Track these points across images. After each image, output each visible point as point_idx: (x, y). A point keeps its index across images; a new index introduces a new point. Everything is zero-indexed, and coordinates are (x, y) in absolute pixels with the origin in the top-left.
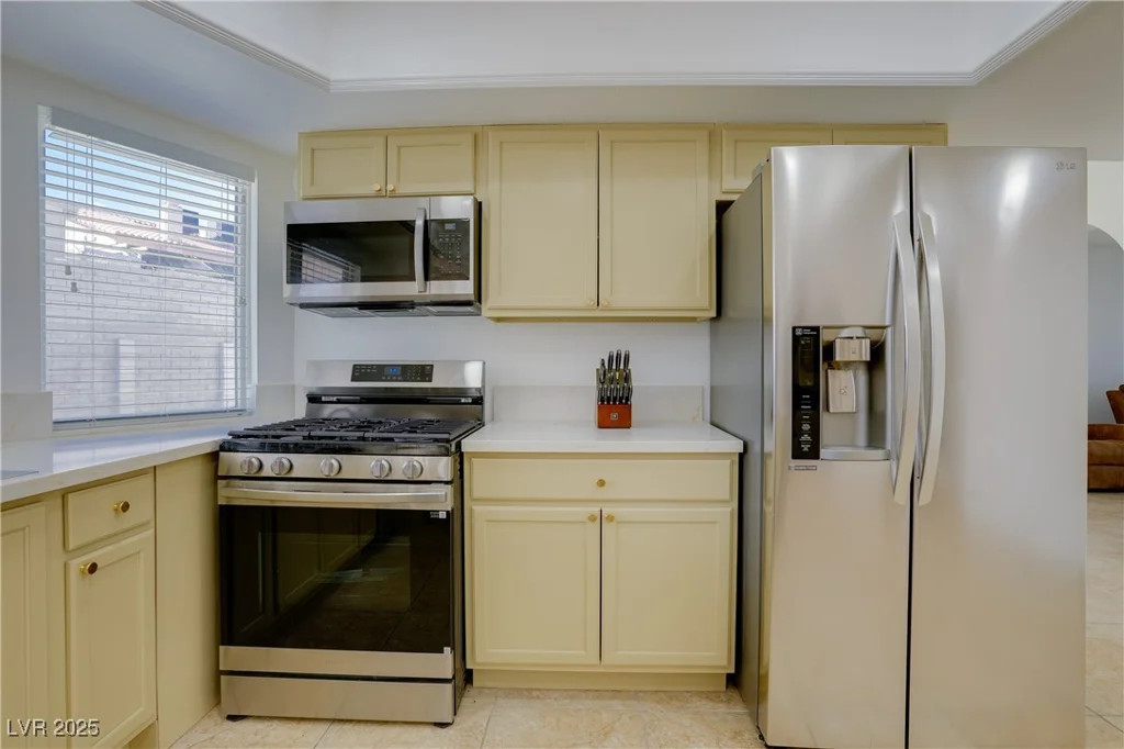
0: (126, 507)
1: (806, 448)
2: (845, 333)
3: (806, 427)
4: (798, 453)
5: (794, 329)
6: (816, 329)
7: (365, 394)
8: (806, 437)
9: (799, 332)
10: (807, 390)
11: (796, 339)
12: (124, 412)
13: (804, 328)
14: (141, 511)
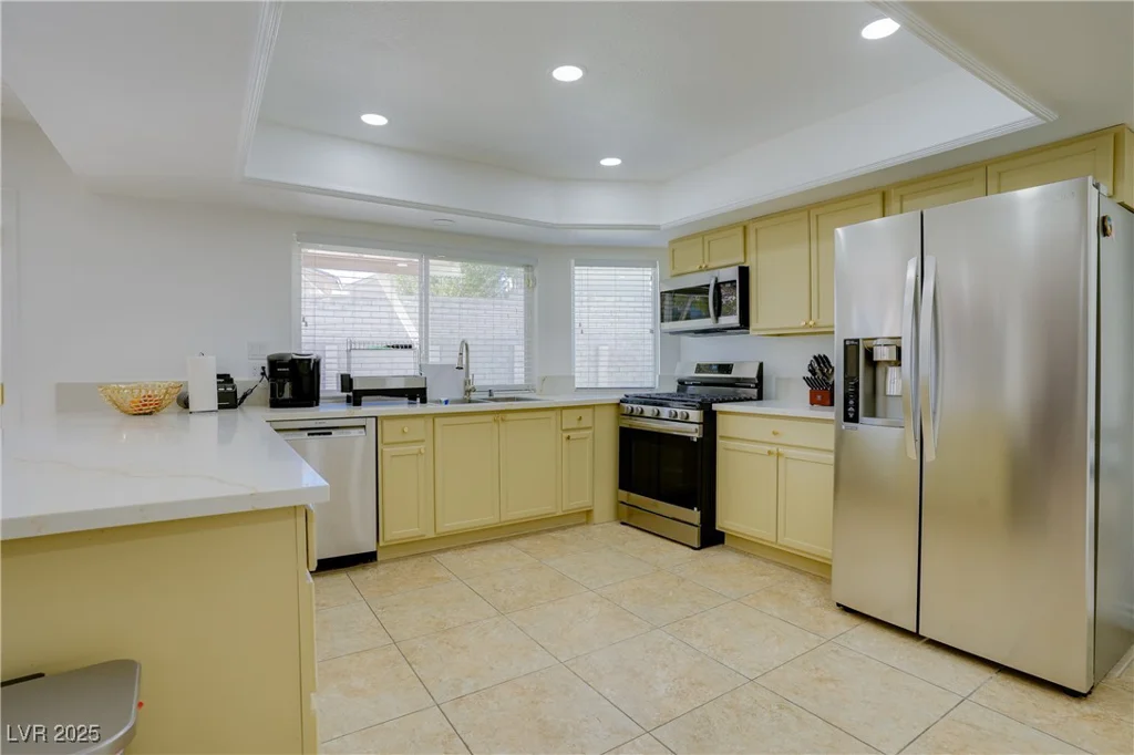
0: (580, 418)
1: (851, 415)
2: (879, 342)
3: (851, 402)
4: (847, 419)
5: (845, 341)
6: (858, 340)
7: (704, 381)
8: (851, 409)
9: (848, 343)
10: (852, 379)
11: (846, 347)
12: (601, 385)
13: (850, 340)
14: (587, 422)
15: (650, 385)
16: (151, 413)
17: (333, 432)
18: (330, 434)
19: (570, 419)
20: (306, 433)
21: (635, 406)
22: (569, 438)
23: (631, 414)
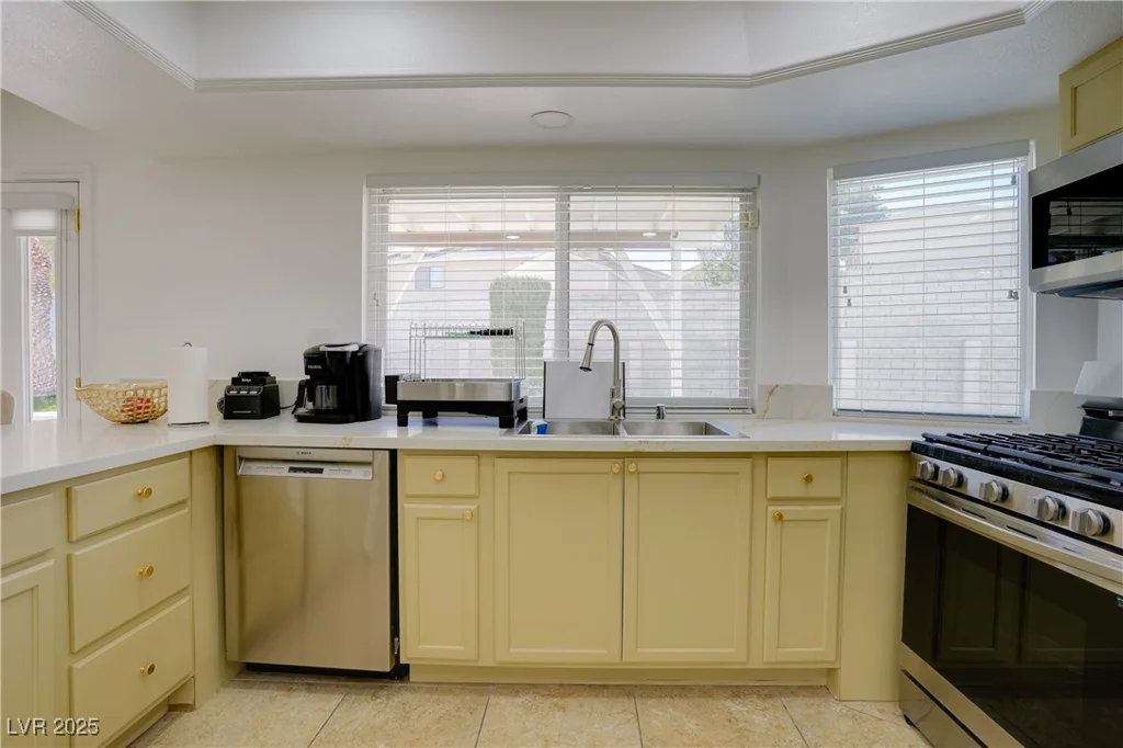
0: (811, 479)
14: (826, 486)
15: (1011, 411)
16: (146, 421)
17: (327, 468)
18: (321, 471)
19: (785, 481)
20: (287, 467)
21: (944, 465)
22: (780, 517)
23: (932, 483)
